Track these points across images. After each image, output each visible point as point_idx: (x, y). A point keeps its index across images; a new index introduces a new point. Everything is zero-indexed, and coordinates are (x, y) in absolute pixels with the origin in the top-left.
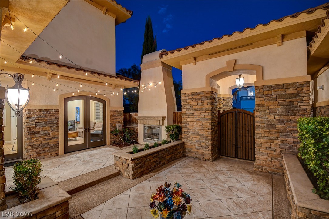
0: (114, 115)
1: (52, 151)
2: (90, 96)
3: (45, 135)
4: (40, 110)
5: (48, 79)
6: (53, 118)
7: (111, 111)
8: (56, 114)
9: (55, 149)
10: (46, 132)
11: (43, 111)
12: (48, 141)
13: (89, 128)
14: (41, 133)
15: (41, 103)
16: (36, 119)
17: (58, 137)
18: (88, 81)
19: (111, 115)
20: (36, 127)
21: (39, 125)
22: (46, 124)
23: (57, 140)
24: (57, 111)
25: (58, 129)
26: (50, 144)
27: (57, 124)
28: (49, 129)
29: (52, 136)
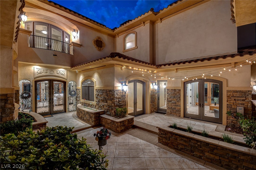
0: (234, 95)
1: (177, 113)
2: (197, 79)
3: (174, 103)
4: (172, 90)
5: (175, 72)
6: (178, 94)
7: (228, 91)
8: (179, 92)
9: (178, 113)
10: (174, 102)
11: (173, 90)
12: (175, 107)
13: (203, 104)
14: (172, 102)
15: (172, 86)
16: (170, 94)
17: (180, 106)
18: (202, 67)
19: (228, 95)
20: (170, 98)
21: (172, 97)
22: (174, 97)
23: (180, 108)
24: (180, 90)
25: (180, 101)
26: (176, 109)
27: (180, 98)
28: (176, 100)
29: (177, 105)
